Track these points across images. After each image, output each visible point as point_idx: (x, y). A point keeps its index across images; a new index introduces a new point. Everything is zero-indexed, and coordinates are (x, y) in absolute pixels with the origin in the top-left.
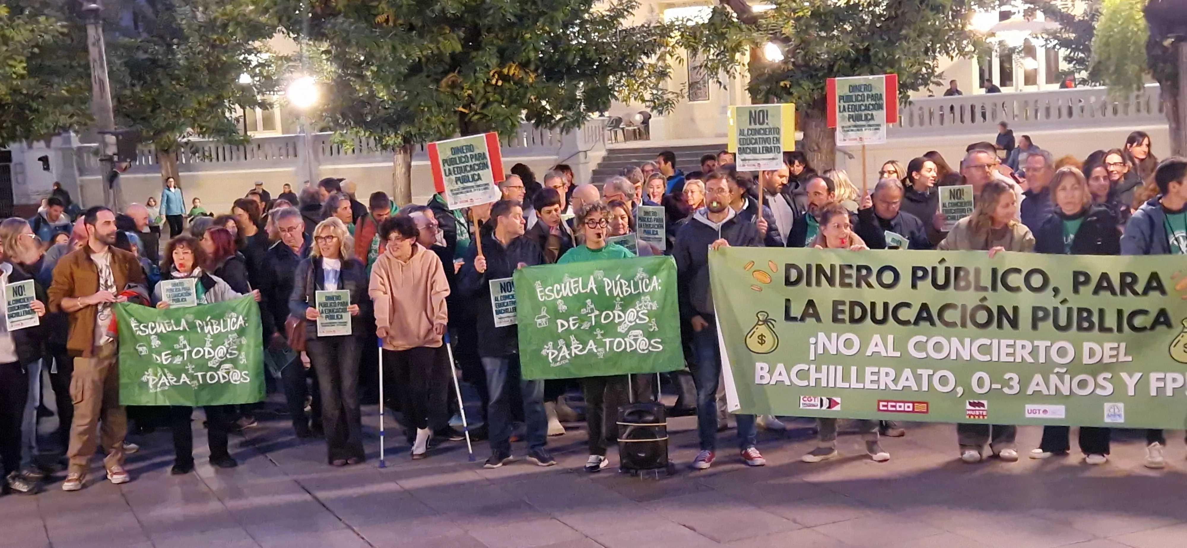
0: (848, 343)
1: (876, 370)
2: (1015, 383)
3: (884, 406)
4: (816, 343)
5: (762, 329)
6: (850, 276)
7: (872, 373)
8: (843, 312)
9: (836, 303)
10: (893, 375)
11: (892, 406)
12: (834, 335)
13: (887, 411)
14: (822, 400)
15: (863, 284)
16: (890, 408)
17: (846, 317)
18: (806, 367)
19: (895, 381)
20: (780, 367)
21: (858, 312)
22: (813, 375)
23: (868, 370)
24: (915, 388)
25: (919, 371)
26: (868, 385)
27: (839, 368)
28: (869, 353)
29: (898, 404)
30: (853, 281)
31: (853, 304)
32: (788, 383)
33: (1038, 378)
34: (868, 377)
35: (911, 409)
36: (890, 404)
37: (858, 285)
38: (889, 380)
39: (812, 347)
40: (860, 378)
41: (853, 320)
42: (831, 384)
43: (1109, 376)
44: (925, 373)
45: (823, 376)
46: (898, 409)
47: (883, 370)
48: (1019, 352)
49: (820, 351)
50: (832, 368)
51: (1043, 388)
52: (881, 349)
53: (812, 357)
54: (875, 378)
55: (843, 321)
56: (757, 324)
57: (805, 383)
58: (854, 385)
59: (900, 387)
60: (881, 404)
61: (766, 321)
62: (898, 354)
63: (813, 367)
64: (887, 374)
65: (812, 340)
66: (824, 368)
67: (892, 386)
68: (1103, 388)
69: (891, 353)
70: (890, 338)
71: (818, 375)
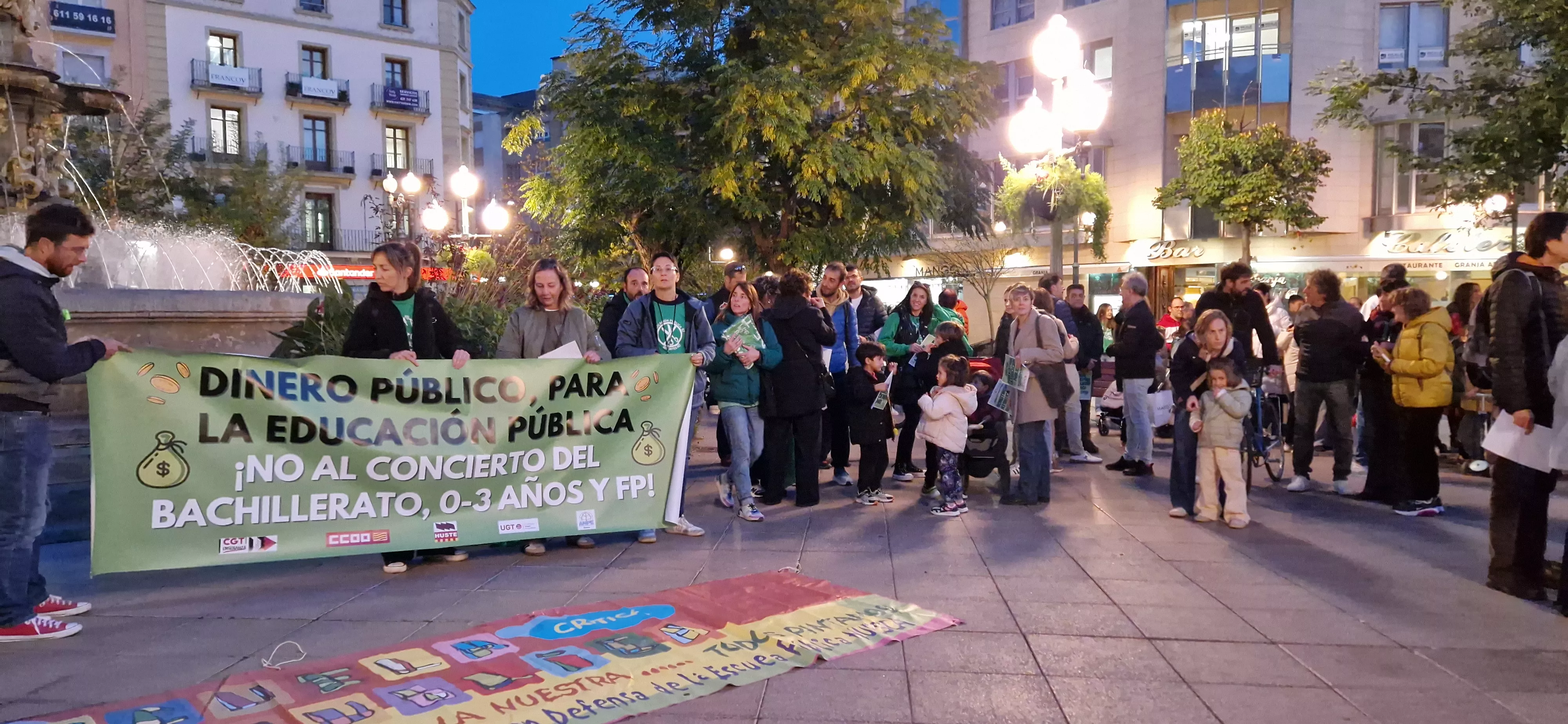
0: (288, 467)
1: (324, 496)
2: (486, 499)
3: (334, 540)
4: (244, 469)
5: (166, 456)
6: (293, 386)
7: (319, 501)
8: (283, 429)
9: (272, 420)
10: (345, 501)
11: (345, 539)
12: (269, 458)
13: (339, 545)
14: (251, 541)
15: (311, 396)
16: (342, 542)
17: (287, 435)
18: (229, 501)
19: (348, 508)
20: (192, 503)
21: (303, 430)
22: (240, 510)
23: (315, 498)
24: (372, 514)
25: (379, 495)
26: (314, 516)
27: (276, 499)
28: (315, 477)
29: (353, 536)
30: (298, 392)
31: (297, 421)
32: (202, 522)
33: (509, 489)
34: (314, 506)
35: (368, 540)
36: (342, 536)
37: (305, 397)
38: (340, 508)
39: (239, 475)
40: (304, 508)
41: (295, 439)
42: (265, 519)
43: (579, 483)
44: (385, 496)
45: (254, 510)
46: (353, 541)
47: (334, 497)
48: (495, 465)
49: (250, 478)
50: (266, 499)
51: (514, 500)
52: (332, 471)
53: (238, 487)
54: (323, 506)
55: (282, 440)
56: (157, 448)
57: (229, 521)
58: (296, 517)
59: (354, 515)
60: (331, 537)
61: (170, 445)
62: (353, 477)
63: (239, 500)
64: (338, 501)
65: (239, 466)
66: (255, 500)
67: (345, 515)
68: (574, 496)
69: (344, 475)
70: (345, 460)
71: (247, 510)
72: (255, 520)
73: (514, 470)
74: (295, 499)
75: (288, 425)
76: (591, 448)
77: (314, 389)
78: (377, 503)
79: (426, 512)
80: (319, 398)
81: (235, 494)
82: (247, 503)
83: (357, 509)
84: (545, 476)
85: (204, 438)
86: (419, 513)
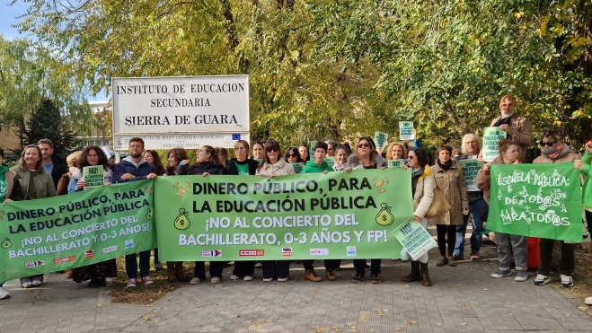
72: (213, 243)
73: (317, 224)
74: (228, 235)
75: (223, 204)
76: (353, 216)
77: (232, 190)
78: (259, 238)
79: (279, 243)
80: (234, 193)
81: (206, 233)
82: (210, 237)
83: (251, 240)
84: (332, 228)
85: (195, 211)
86: (276, 244)
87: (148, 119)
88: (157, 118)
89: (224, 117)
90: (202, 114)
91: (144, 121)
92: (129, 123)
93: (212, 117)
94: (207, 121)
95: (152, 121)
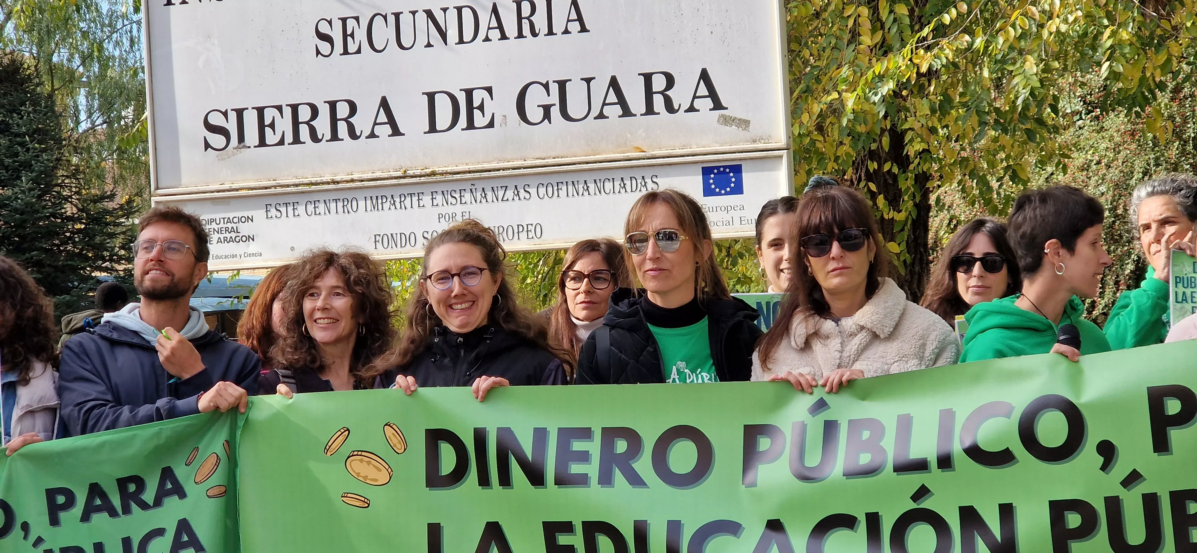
87: (305, 114)
88: (343, 110)
89: (659, 82)
90: (552, 76)
91: (285, 125)
92: (218, 140)
93: (600, 87)
94: (576, 107)
95: (323, 125)
